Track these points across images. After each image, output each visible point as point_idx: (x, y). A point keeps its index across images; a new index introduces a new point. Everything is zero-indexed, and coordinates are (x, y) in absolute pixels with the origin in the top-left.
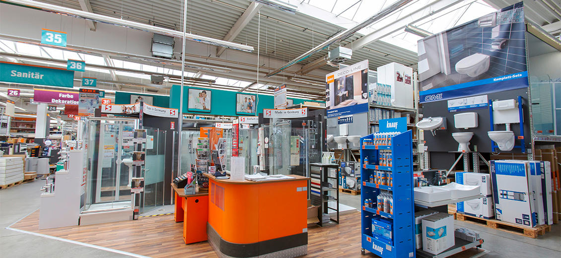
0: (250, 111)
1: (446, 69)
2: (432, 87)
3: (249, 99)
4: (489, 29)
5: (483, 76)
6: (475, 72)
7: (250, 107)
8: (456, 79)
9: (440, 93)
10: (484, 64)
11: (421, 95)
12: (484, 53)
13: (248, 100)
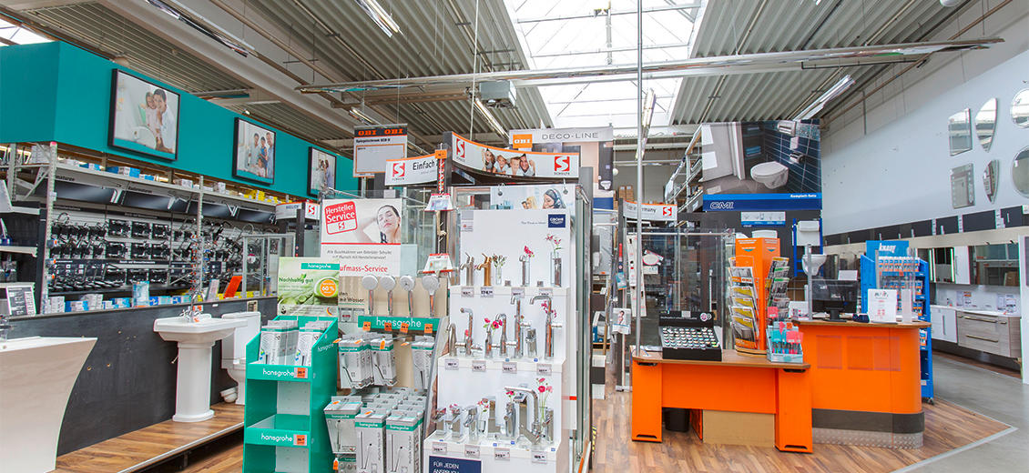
0: (262, 171)
1: (740, 173)
2: (719, 190)
3: (263, 138)
4: (789, 137)
5: (781, 190)
6: (773, 183)
7: (264, 162)
8: (751, 187)
9: (730, 201)
10: (782, 176)
11: (706, 199)
12: (783, 163)
13: (259, 141)
